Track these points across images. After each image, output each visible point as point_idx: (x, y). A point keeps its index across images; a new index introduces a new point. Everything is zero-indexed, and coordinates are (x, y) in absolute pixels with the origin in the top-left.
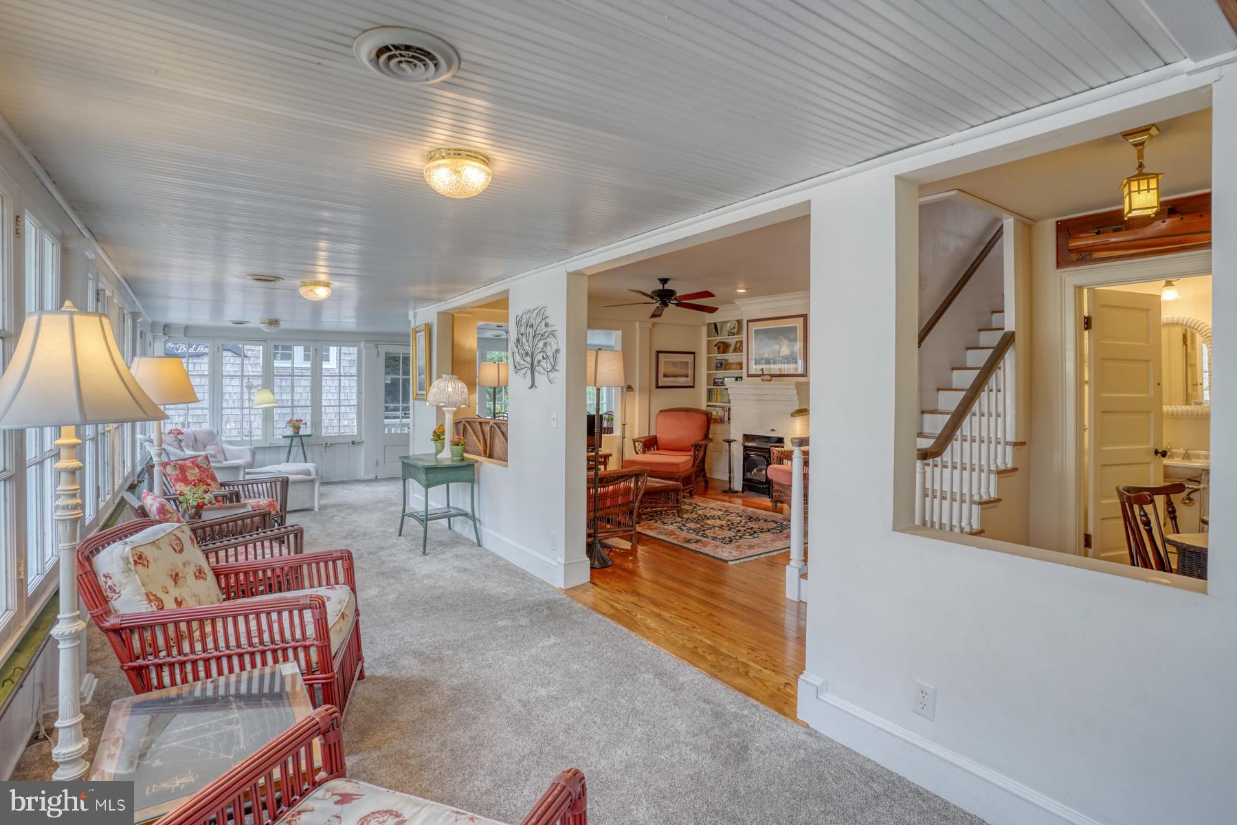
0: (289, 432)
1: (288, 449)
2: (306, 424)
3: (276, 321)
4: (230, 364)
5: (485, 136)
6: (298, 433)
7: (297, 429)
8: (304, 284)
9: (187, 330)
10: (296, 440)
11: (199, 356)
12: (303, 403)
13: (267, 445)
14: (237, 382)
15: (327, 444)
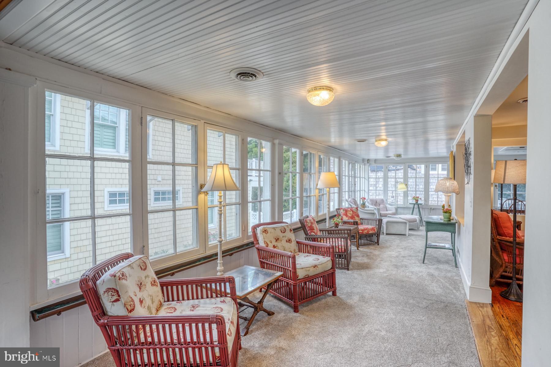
0: (414, 202)
1: (412, 209)
2: (421, 199)
3: (400, 155)
4: (411, 173)
5: (327, 78)
6: (417, 202)
7: (417, 201)
8: (376, 141)
9: (376, 161)
10: (416, 206)
11: (398, 170)
12: (421, 190)
13: (405, 206)
14: (393, 180)
15: (431, 208)
